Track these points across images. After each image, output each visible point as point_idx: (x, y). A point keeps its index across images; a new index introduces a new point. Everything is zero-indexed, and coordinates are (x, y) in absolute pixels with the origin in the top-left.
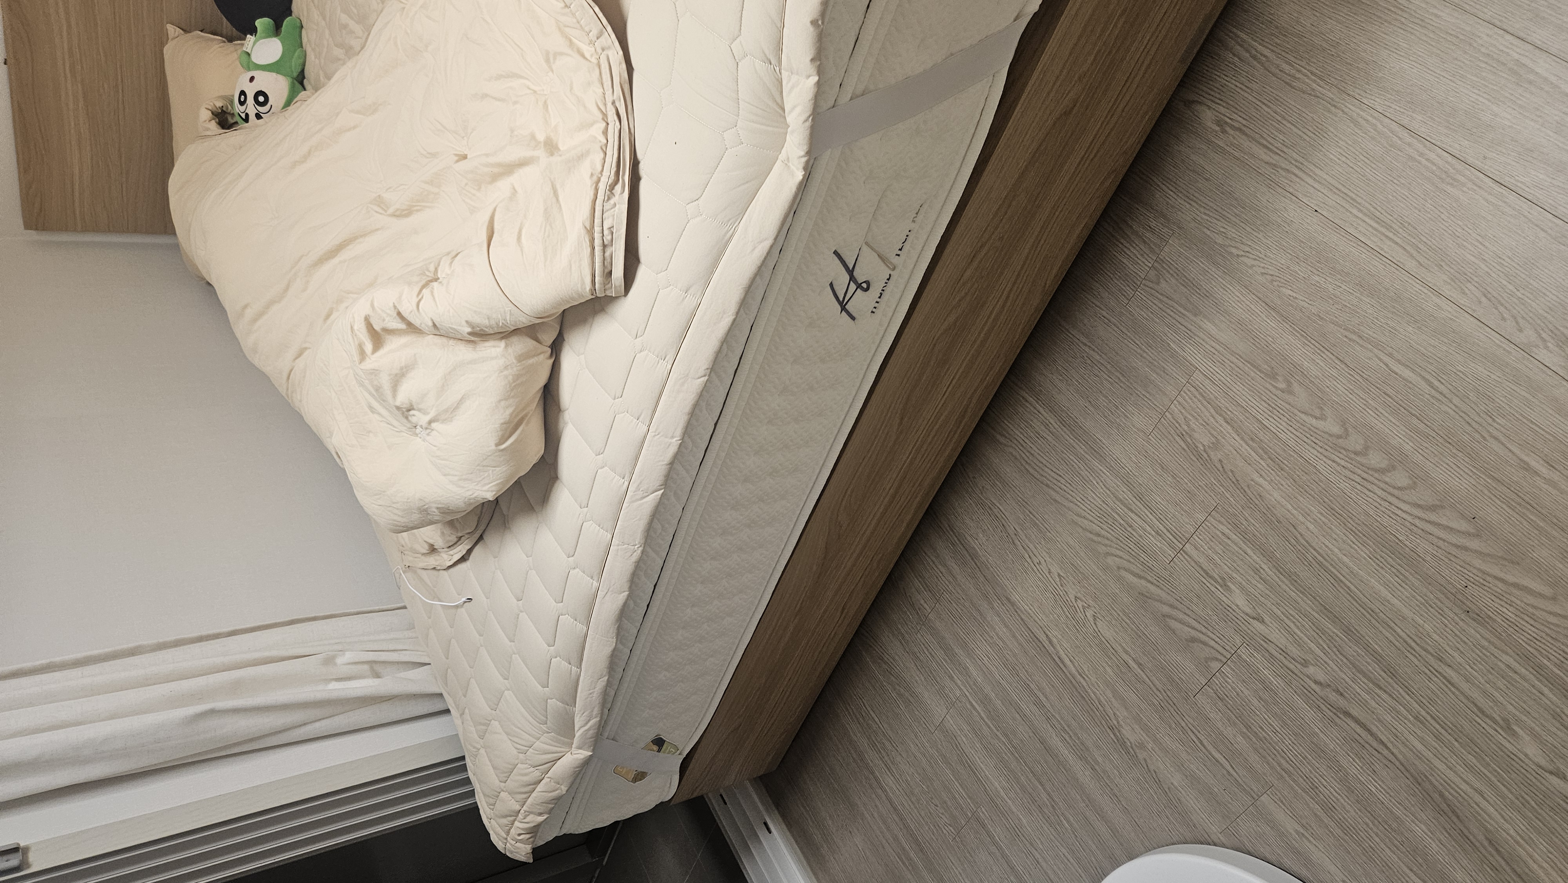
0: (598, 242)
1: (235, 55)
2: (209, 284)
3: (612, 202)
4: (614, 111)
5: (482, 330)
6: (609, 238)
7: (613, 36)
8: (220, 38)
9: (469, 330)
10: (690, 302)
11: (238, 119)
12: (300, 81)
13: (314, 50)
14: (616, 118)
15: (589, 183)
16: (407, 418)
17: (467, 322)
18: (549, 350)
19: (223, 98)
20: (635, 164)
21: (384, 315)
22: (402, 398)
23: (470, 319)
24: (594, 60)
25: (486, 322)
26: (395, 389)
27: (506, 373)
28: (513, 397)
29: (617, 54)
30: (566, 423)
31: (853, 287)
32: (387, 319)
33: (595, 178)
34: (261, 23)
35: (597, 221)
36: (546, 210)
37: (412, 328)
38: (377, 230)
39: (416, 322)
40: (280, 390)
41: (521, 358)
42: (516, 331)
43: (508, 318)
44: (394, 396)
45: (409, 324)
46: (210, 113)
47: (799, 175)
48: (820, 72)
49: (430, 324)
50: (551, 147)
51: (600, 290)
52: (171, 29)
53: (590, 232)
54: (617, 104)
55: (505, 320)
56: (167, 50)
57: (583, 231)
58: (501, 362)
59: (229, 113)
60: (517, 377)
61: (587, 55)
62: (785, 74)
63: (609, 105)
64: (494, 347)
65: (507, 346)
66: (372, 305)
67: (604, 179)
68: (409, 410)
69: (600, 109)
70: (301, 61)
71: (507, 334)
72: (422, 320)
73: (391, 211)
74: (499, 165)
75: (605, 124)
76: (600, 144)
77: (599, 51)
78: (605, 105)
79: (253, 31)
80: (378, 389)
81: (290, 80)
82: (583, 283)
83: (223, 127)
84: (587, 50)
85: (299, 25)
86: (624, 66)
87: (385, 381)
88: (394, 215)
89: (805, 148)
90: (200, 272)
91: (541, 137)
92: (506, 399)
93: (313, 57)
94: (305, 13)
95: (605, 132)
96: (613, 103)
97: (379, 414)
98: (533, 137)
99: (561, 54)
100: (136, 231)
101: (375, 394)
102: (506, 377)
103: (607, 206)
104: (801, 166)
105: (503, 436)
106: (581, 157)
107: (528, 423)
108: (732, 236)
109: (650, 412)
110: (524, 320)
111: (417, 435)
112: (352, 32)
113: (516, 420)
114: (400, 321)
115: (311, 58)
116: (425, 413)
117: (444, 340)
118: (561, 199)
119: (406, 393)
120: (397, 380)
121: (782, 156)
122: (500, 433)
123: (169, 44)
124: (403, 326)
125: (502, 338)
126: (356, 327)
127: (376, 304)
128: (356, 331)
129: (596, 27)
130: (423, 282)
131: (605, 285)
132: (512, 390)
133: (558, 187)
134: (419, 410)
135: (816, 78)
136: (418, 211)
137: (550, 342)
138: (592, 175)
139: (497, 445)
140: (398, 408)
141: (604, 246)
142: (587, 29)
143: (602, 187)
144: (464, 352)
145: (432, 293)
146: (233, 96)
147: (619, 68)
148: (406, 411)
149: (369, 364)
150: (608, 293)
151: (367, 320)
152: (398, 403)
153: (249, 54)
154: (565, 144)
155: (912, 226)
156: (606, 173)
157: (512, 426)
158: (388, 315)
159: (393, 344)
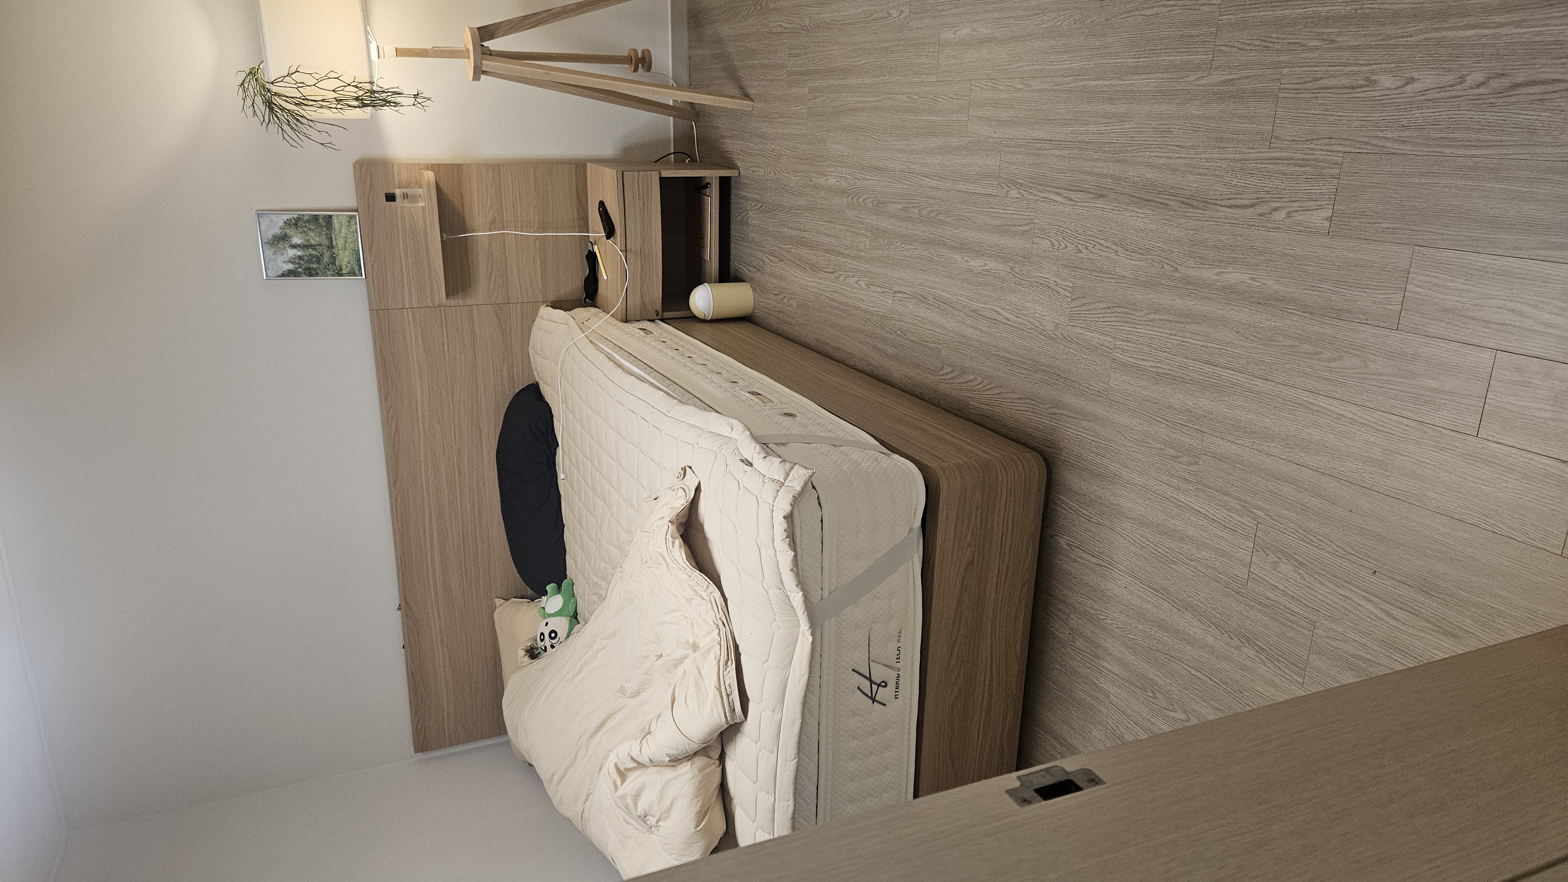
0: (724, 694)
1: (536, 610)
2: (530, 764)
3: (727, 670)
4: (721, 623)
5: (676, 758)
6: (730, 690)
7: (714, 586)
8: (526, 600)
9: (669, 759)
10: (777, 716)
11: (540, 650)
12: (575, 617)
13: (581, 597)
14: (723, 626)
15: (715, 663)
16: (645, 822)
17: (666, 754)
18: (718, 762)
19: (530, 639)
20: (736, 647)
21: (625, 761)
22: (640, 810)
23: (668, 752)
24: (708, 599)
25: (676, 752)
26: (636, 805)
27: (693, 781)
28: (699, 795)
29: (717, 594)
30: (735, 807)
31: (875, 687)
32: (626, 763)
33: (717, 660)
34: (550, 588)
35: (722, 683)
36: (696, 682)
37: (640, 765)
38: (622, 708)
39: (641, 761)
40: (578, 827)
41: (701, 770)
42: (696, 754)
43: (687, 748)
44: (636, 809)
45: (638, 763)
46: (524, 651)
47: (810, 638)
48: (803, 590)
49: (648, 760)
50: (695, 647)
51: (730, 720)
52: (498, 601)
53: (719, 689)
54: (722, 619)
55: (686, 748)
56: (496, 615)
57: (715, 690)
58: (690, 775)
59: (535, 648)
60: (700, 782)
61: (705, 597)
62: (789, 593)
63: (719, 620)
64: (685, 766)
65: (692, 764)
66: (618, 757)
67: (722, 659)
68: (645, 817)
69: (715, 623)
70: (574, 606)
71: (691, 756)
72: (643, 759)
73: (628, 695)
74: (674, 660)
75: (718, 630)
76: (717, 641)
77: (709, 594)
78: (717, 620)
79: (545, 593)
80: (627, 807)
81: (569, 618)
82: (721, 719)
83: (533, 659)
84: (704, 595)
85: (571, 583)
86: (722, 599)
87: (629, 801)
88: (629, 697)
89: (808, 625)
90: (524, 757)
91: (691, 642)
92: (696, 797)
93: (581, 602)
94: (574, 576)
95: (719, 634)
96: (720, 618)
97: (630, 824)
98: (688, 642)
99: (693, 599)
100: (482, 737)
101: (625, 810)
102: (694, 783)
103: (725, 673)
104: (810, 634)
105: (698, 822)
106: (709, 650)
107: (712, 810)
108: (788, 678)
109: (773, 788)
110: (695, 746)
111: (652, 833)
112: (600, 586)
113: (704, 810)
114: (633, 762)
115: (580, 602)
116: (654, 817)
117: (658, 768)
118: (702, 674)
119: (643, 805)
120: (636, 798)
121: (801, 631)
122: (696, 820)
123: (497, 611)
124: (635, 765)
125: (689, 760)
126: (610, 772)
127: (619, 755)
128: (612, 774)
129: (705, 584)
130: (643, 736)
131: (732, 717)
132: (698, 791)
133: (700, 668)
134: (651, 815)
135: (802, 593)
136: (643, 691)
137: (717, 757)
138: (716, 658)
139: (696, 828)
140: (639, 817)
141: (728, 695)
142: (701, 585)
143: (721, 663)
144: (669, 773)
145: (647, 741)
146: (536, 636)
147: (720, 601)
148: (644, 818)
149: (620, 793)
150: (736, 721)
151: (616, 765)
152: (638, 814)
153: (544, 608)
154: (702, 644)
155: (900, 644)
156: (722, 656)
157: (702, 814)
158: (627, 760)
159: (632, 776)
